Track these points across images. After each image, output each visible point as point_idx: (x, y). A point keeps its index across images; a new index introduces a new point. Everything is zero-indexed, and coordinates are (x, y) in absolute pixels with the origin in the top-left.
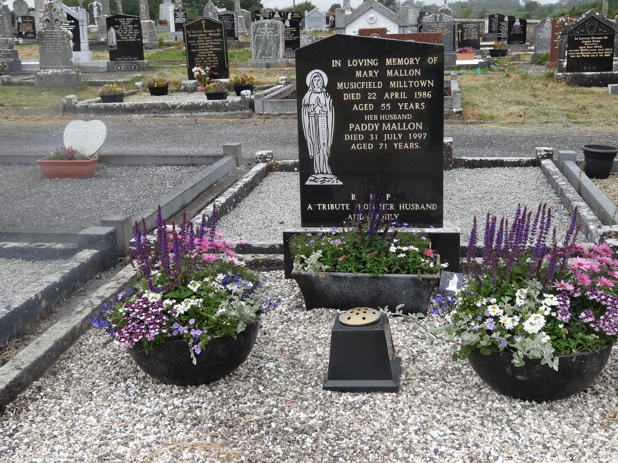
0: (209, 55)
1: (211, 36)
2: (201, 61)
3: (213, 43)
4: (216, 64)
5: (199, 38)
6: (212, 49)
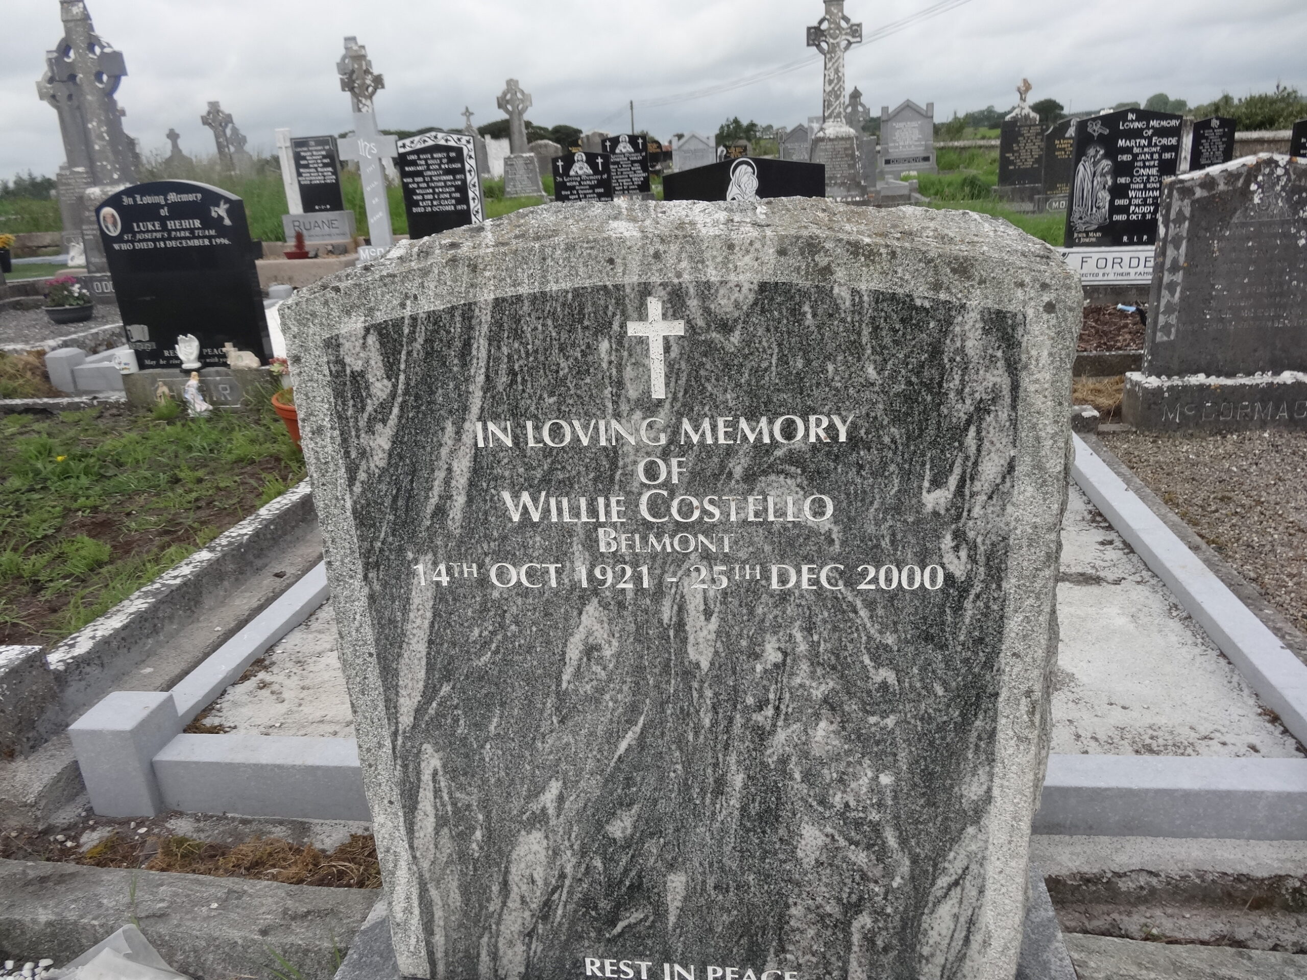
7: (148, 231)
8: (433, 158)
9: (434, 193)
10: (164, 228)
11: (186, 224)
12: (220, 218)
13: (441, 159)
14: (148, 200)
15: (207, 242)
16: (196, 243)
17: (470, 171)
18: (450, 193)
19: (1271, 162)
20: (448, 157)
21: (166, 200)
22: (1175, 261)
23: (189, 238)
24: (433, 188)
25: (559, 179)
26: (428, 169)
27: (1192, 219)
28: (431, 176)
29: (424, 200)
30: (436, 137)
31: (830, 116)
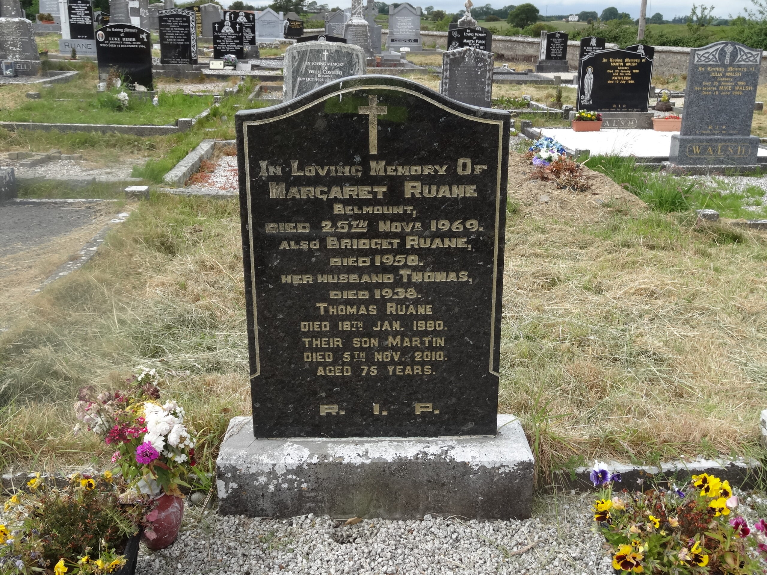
0: (391, 308)
1: (413, 201)
2: (338, 342)
3: (425, 244)
4: (428, 356)
5: (338, 209)
6: (417, 278)
7: (114, 41)
8: (175, 20)
9: (174, 36)
10: (121, 40)
11: (130, 39)
12: (143, 39)
13: (179, 21)
14: (116, 30)
15: (137, 46)
16: (133, 46)
17: (192, 27)
18: (182, 36)
19: (469, 50)
20: (182, 20)
21: (124, 31)
22: (446, 76)
23: (130, 44)
24: (174, 33)
25: (216, 34)
26: (173, 25)
27: (450, 64)
28: (174, 28)
30: (177, 11)
31: (355, 13)
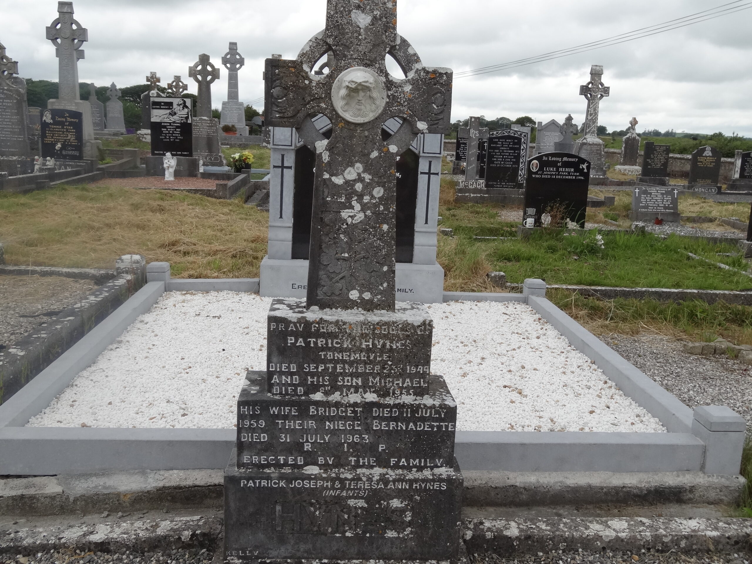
7: (550, 171)
8: (506, 142)
9: (503, 158)
10: (557, 170)
11: (567, 170)
12: (583, 169)
13: (510, 142)
14: (554, 159)
15: (574, 177)
16: (570, 177)
17: (523, 149)
18: (511, 159)
20: (513, 142)
21: (562, 160)
23: (567, 175)
24: (503, 156)
26: (502, 147)
28: (503, 150)
29: (497, 161)
30: (509, 132)
